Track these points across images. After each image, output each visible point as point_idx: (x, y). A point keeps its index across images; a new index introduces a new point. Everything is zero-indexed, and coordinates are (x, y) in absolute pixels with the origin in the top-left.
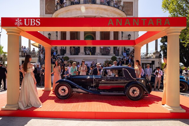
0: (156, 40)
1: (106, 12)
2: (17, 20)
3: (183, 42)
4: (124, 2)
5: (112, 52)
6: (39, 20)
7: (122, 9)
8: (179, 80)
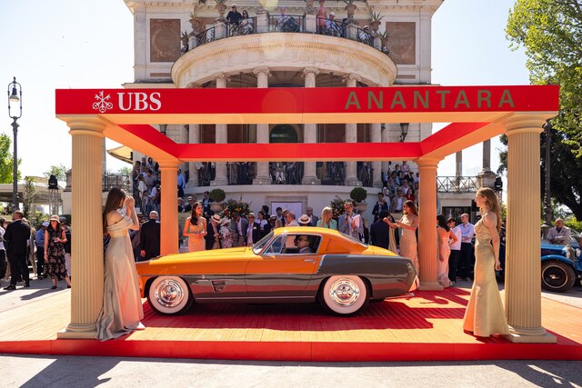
0: (485, 143)
1: (333, 57)
2: (97, 97)
3: (571, 142)
4: (388, 24)
5: (351, 172)
6: (159, 94)
7: (383, 46)
8: (539, 258)
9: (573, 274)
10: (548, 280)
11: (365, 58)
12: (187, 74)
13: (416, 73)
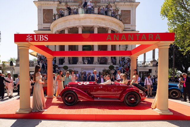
0: (153, 50)
1: (103, 22)
2: (28, 36)
3: (182, 50)
4: (122, 11)
5: (109, 61)
6: (47, 36)
7: (120, 18)
8: (168, 89)
9: (180, 93)
10: (172, 95)
11: (114, 22)
12: (55, 27)
13: (131, 27)
